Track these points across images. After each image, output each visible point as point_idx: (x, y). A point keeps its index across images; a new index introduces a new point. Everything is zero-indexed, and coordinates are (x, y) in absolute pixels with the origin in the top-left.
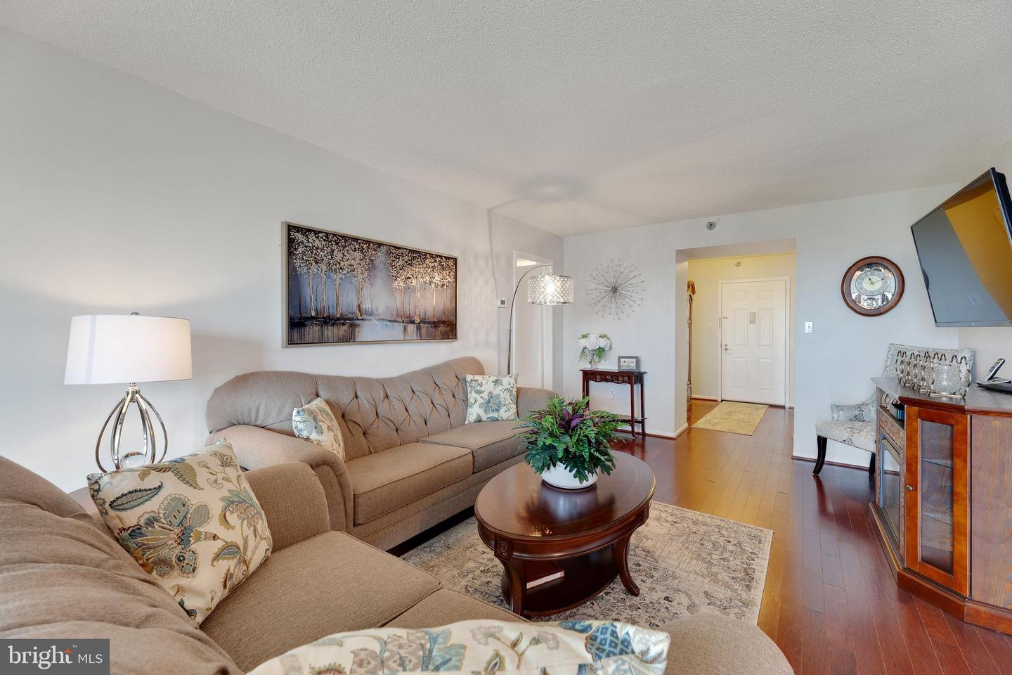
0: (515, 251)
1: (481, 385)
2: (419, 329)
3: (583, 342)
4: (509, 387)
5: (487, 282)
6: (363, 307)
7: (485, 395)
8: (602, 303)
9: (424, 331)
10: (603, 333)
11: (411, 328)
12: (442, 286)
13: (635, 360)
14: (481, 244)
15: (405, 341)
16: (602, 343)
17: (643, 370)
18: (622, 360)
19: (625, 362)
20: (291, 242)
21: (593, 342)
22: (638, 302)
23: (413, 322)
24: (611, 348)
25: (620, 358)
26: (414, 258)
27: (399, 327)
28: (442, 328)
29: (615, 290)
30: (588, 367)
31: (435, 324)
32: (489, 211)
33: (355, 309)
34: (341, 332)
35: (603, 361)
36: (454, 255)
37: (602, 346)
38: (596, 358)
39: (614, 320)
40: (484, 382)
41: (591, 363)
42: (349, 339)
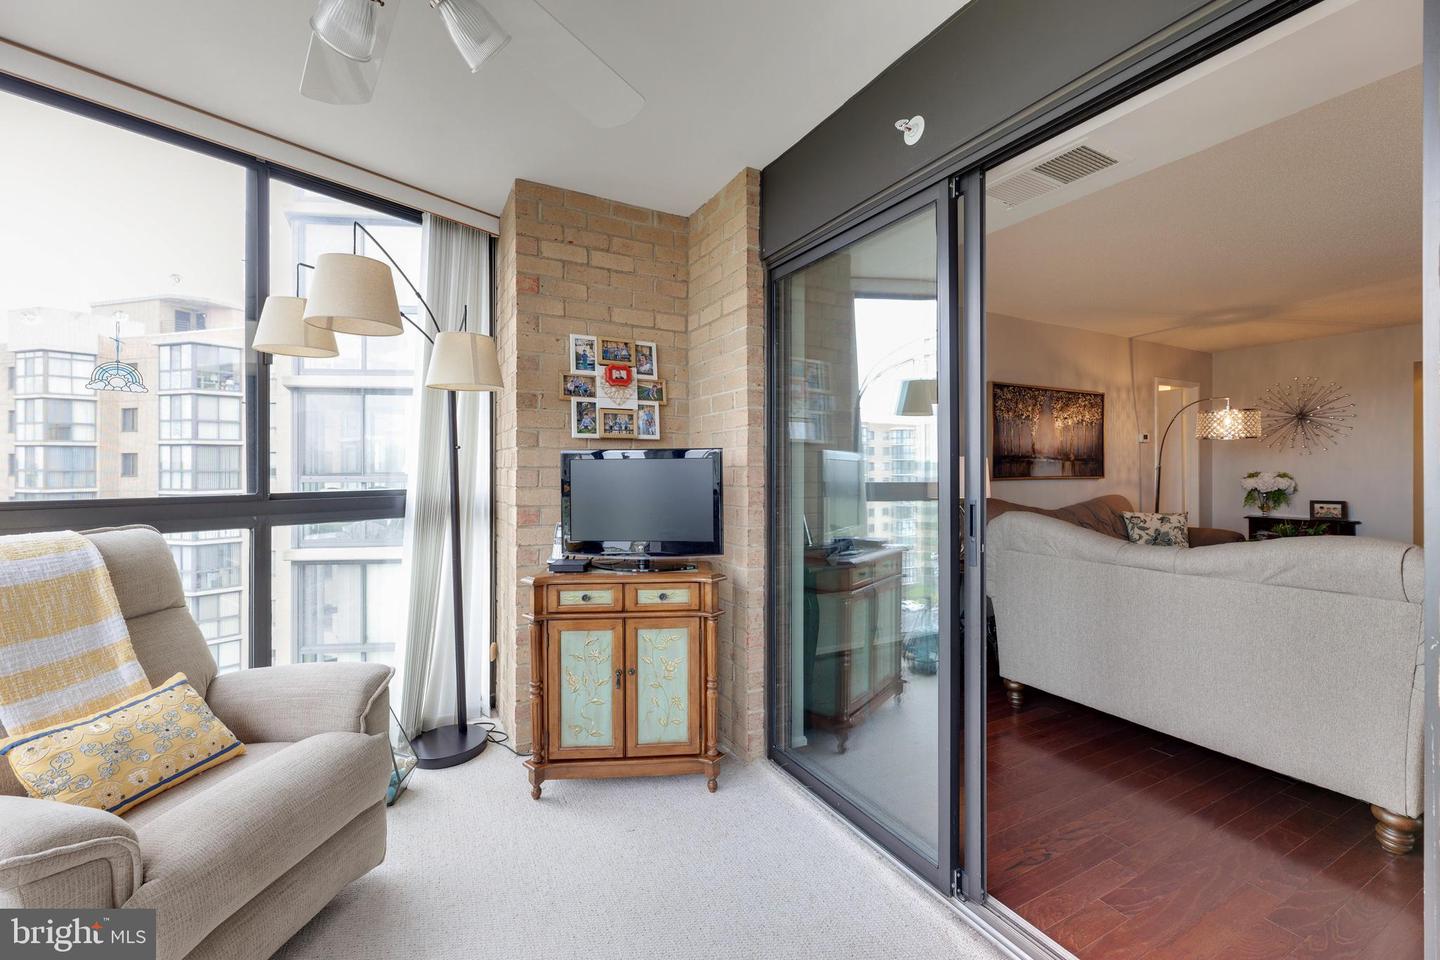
0: (1156, 378)
1: (1145, 522)
2: (1073, 465)
3: (1251, 483)
4: (1179, 525)
5: (1128, 417)
6: (1036, 447)
7: (1151, 532)
8: (1278, 434)
9: (1077, 468)
10: (1282, 471)
11: (1068, 464)
12: (1092, 423)
13: (1339, 506)
14: (1123, 376)
15: (1063, 478)
16: (1283, 484)
17: (1352, 518)
18: (1317, 506)
19: (1322, 508)
20: (995, 397)
21: (1267, 482)
22: (1342, 430)
23: (1068, 459)
24: (1295, 490)
25: (1312, 503)
26: (1070, 399)
27: (1059, 465)
28: (1091, 465)
29: (1302, 416)
30: (1258, 513)
31: (1085, 461)
32: (1131, 339)
33: (1031, 450)
34: (1022, 468)
35: (1283, 506)
36: (1101, 390)
37: (1282, 487)
38: (1271, 504)
39: (1301, 454)
40: (1148, 519)
41: (1262, 508)
42: (1026, 474)
